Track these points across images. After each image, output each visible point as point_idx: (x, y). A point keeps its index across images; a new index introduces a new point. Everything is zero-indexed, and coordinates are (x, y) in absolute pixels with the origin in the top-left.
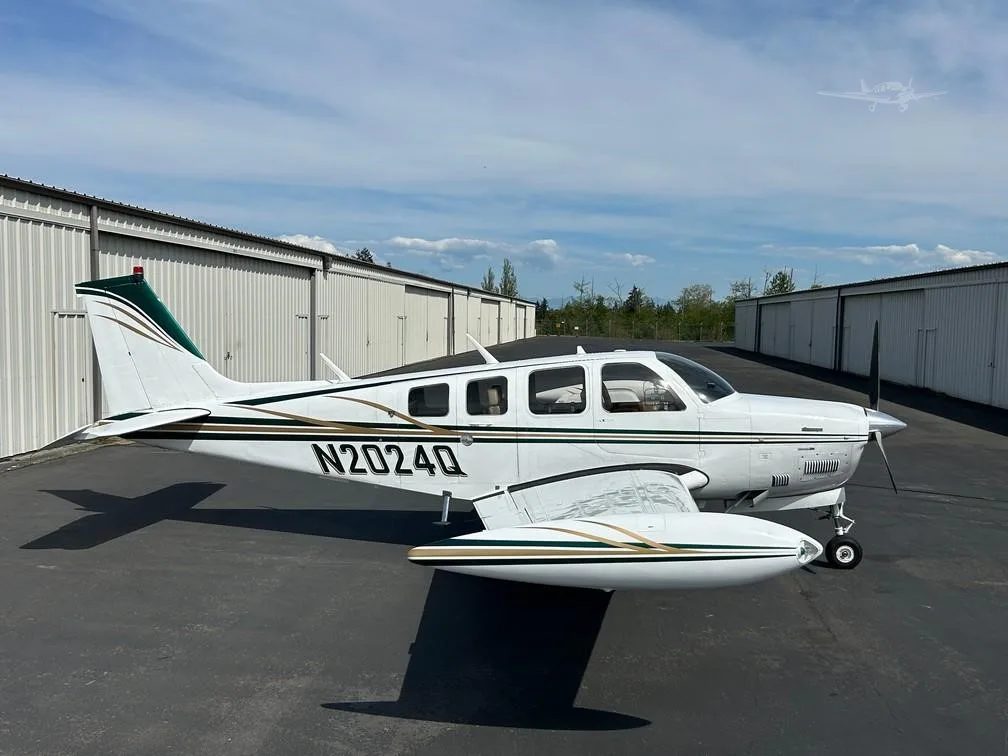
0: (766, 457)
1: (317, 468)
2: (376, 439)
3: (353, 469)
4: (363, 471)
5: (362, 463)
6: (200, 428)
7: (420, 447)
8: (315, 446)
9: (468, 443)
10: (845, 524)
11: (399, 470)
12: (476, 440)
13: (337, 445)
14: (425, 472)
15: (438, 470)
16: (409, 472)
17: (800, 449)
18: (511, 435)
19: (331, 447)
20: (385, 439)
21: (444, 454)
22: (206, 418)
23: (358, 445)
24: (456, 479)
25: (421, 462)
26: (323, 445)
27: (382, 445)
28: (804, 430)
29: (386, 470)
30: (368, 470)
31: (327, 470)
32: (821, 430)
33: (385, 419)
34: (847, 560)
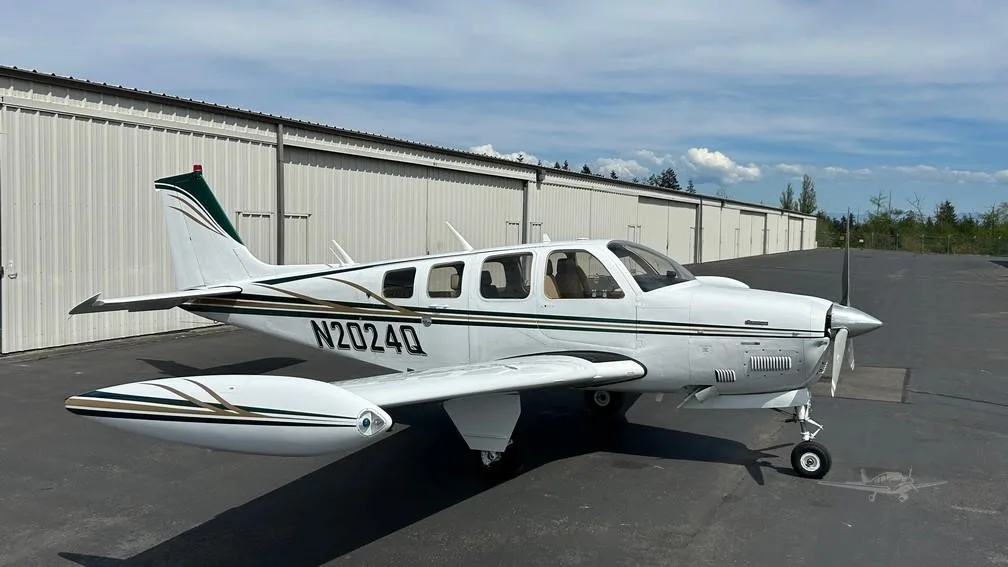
0: (706, 350)
1: (314, 342)
2: (356, 318)
3: (341, 345)
4: (347, 346)
5: (347, 340)
6: (235, 303)
7: (390, 327)
8: (313, 322)
9: (427, 324)
10: (812, 429)
11: (374, 348)
12: (435, 322)
13: (329, 321)
14: (394, 350)
15: (404, 348)
16: (381, 349)
17: (743, 343)
18: (464, 318)
19: (324, 323)
20: (364, 318)
21: (408, 334)
22: (238, 295)
23: (344, 323)
24: (418, 357)
25: (391, 340)
26: (319, 321)
27: (361, 323)
28: (747, 323)
29: (364, 347)
30: (351, 346)
31: (321, 344)
32: (766, 324)
33: (364, 299)
34: (813, 469)
